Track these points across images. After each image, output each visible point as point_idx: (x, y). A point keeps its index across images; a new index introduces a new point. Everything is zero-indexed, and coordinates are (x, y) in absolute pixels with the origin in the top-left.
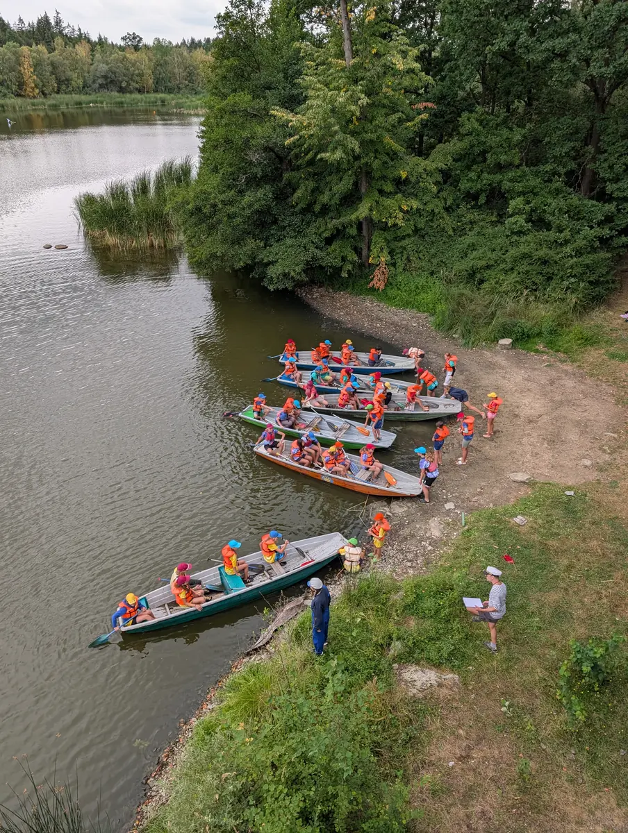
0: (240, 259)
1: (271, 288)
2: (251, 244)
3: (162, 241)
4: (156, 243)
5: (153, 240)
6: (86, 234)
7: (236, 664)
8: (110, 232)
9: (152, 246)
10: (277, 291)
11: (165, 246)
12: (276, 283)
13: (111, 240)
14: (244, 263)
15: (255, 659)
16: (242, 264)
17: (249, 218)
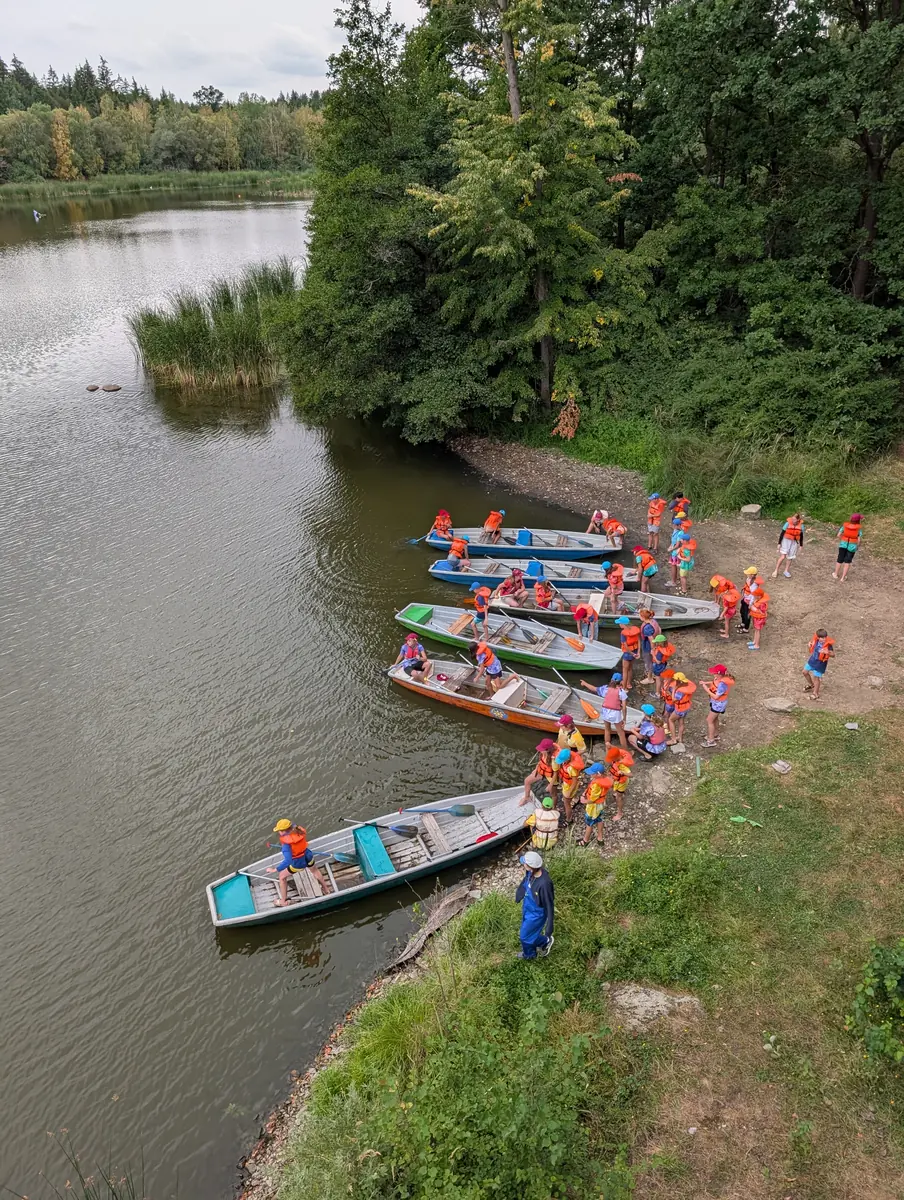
0: (368, 400)
1: (414, 440)
2: (382, 378)
3: (255, 376)
4: (246, 380)
5: (243, 375)
6: (147, 370)
7: (372, 986)
8: (181, 365)
9: (241, 383)
10: (422, 444)
11: (260, 384)
12: (420, 433)
13: (182, 376)
14: (374, 405)
15: (400, 979)
16: (370, 407)
17: (378, 341)
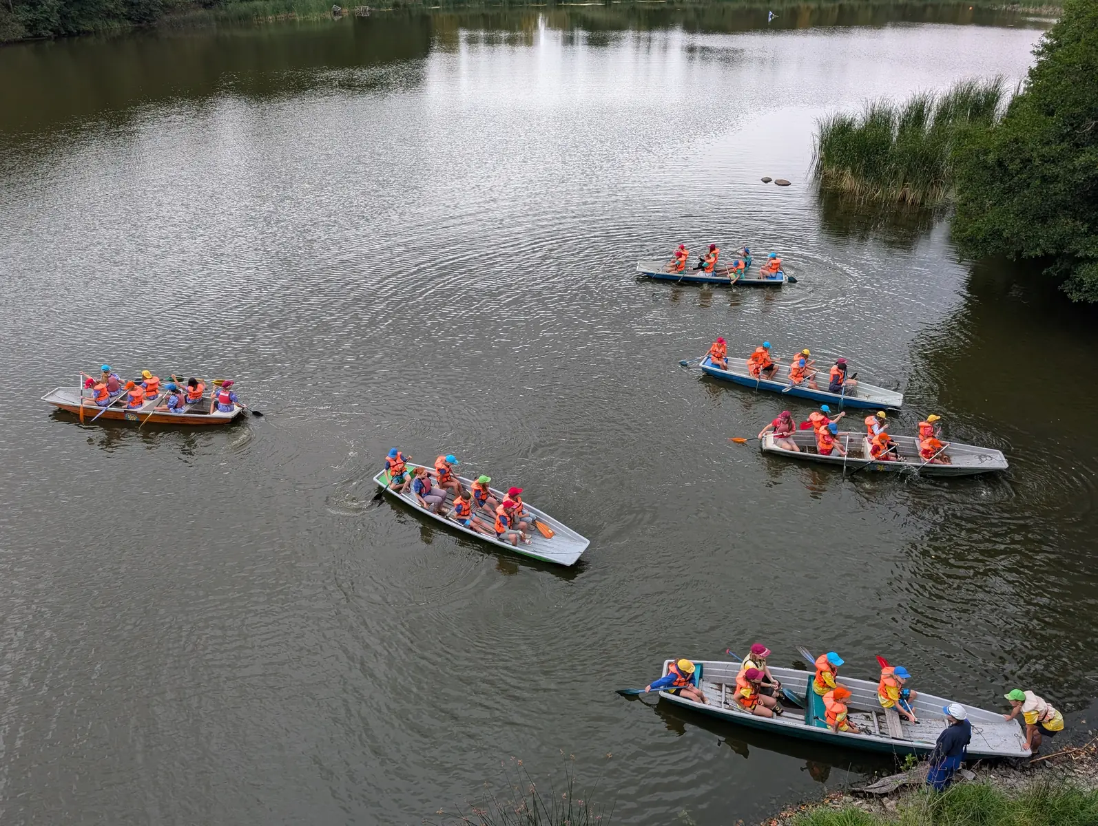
5: (908, 193)
7: (832, 795)
14: (1044, 252)
15: (861, 805)
